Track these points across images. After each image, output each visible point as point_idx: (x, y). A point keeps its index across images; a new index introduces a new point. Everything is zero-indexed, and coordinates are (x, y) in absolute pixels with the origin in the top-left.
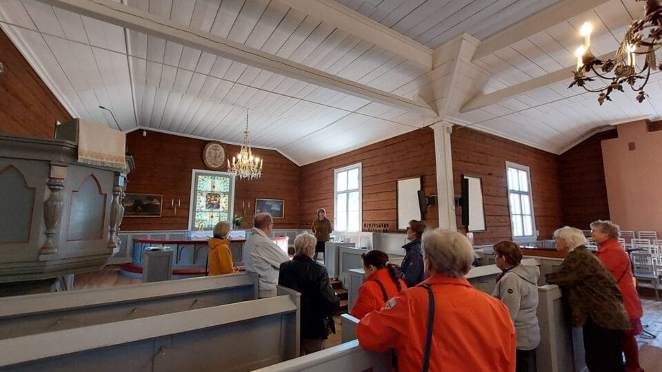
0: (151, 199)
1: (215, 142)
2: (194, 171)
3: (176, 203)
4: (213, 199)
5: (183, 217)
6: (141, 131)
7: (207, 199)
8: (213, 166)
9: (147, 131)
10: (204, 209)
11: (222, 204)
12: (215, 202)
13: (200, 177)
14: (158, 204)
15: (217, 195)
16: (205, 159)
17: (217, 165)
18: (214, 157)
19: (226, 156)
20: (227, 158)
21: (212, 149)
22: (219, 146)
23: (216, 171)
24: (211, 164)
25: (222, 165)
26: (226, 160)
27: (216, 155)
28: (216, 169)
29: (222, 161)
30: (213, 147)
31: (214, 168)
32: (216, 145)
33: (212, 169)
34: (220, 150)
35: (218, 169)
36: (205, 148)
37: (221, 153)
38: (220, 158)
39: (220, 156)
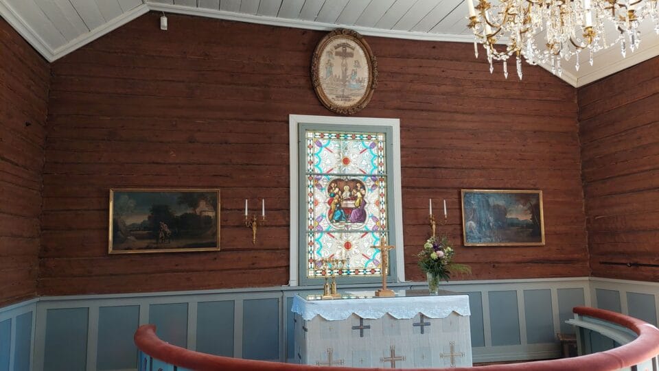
0: (191, 200)
1: (339, 32)
2: (294, 119)
3: (255, 210)
4: (346, 194)
5: (274, 250)
6: (154, 16)
7: (333, 196)
8: (340, 103)
9: (167, 14)
10: (325, 224)
11: (372, 209)
12: (351, 204)
13: (310, 135)
14: (211, 214)
15: (356, 184)
16: (319, 85)
17: (349, 100)
18: (341, 78)
19: (373, 73)
20: (373, 76)
21: (334, 53)
22: (353, 44)
23: (348, 115)
24: (334, 97)
25: (363, 98)
26: (373, 83)
27: (346, 70)
28: (350, 110)
29: (363, 86)
30: (336, 48)
31: (344, 109)
32: (344, 41)
33: (338, 110)
34: (355, 56)
35: (353, 109)
36: (317, 53)
37: (359, 63)
38: (357, 78)
39: (356, 73)
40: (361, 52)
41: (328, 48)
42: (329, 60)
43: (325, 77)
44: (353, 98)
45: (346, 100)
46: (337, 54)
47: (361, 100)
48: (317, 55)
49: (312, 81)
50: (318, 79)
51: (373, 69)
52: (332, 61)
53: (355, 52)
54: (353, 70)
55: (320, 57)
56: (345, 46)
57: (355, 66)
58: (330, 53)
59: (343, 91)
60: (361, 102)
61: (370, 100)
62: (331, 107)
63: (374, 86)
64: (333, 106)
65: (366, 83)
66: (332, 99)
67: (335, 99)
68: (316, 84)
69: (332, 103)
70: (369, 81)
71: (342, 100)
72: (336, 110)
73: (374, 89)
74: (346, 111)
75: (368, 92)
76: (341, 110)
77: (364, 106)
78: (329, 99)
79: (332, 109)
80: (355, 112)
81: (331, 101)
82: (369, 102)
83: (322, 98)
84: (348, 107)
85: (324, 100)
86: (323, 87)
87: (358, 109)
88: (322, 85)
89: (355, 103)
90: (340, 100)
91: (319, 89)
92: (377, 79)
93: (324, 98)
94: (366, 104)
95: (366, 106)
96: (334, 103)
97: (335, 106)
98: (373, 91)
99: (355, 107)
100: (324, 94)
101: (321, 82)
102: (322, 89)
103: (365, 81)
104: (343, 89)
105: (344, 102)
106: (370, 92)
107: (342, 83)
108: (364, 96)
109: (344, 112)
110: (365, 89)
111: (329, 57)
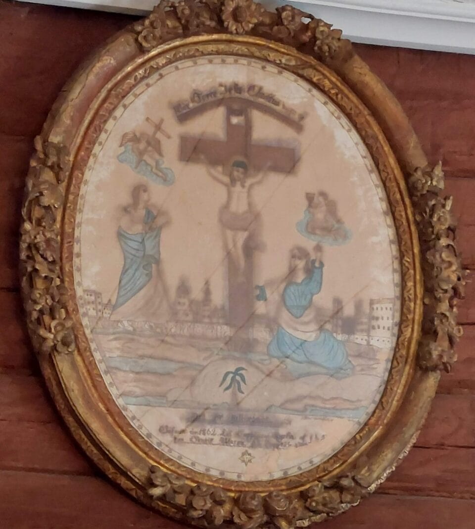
16: (74, 340)
21: (171, 148)
22: (292, 91)
31: (241, 495)
32: (234, 73)
35: (304, 496)
40: (348, 143)
41: (133, 115)
42: (138, 190)
46: (194, 150)
50: (62, 301)
51: (428, 244)
54: (299, 253)
56: (239, 101)
57: (311, 228)
60: (357, 454)
61: (414, 441)
62: (153, 485)
63: (435, 354)
64: (165, 475)
65: (388, 334)
66: (164, 430)
67: (183, 431)
68: (52, 336)
69: (162, 456)
70: (402, 323)
71: (226, 441)
72: (190, 506)
73: (434, 368)
74: (253, 511)
75: (399, 390)
76: (219, 503)
77: (375, 475)
78: (143, 432)
79: (163, 498)
80: (317, 518)
81: (154, 442)
82: (407, 449)
83: (95, 426)
84: (272, 482)
85: (103, 437)
86: (97, 356)
87: (335, 494)
88: (93, 346)
89: (317, 461)
90: (217, 439)
91: (74, 365)
92: (455, 310)
93: (108, 428)
94: (390, 465)
95: (388, 479)
96: (174, 456)
97: (179, 477)
98: (432, 382)
99: (318, 487)
100: (106, 398)
101: (85, 321)
102: (91, 367)
103: (377, 319)
104: (236, 372)
105: (239, 450)
106: (412, 388)
107: (226, 331)
108: (374, 412)
109: (244, 517)
110: (381, 368)
111: (136, 168)
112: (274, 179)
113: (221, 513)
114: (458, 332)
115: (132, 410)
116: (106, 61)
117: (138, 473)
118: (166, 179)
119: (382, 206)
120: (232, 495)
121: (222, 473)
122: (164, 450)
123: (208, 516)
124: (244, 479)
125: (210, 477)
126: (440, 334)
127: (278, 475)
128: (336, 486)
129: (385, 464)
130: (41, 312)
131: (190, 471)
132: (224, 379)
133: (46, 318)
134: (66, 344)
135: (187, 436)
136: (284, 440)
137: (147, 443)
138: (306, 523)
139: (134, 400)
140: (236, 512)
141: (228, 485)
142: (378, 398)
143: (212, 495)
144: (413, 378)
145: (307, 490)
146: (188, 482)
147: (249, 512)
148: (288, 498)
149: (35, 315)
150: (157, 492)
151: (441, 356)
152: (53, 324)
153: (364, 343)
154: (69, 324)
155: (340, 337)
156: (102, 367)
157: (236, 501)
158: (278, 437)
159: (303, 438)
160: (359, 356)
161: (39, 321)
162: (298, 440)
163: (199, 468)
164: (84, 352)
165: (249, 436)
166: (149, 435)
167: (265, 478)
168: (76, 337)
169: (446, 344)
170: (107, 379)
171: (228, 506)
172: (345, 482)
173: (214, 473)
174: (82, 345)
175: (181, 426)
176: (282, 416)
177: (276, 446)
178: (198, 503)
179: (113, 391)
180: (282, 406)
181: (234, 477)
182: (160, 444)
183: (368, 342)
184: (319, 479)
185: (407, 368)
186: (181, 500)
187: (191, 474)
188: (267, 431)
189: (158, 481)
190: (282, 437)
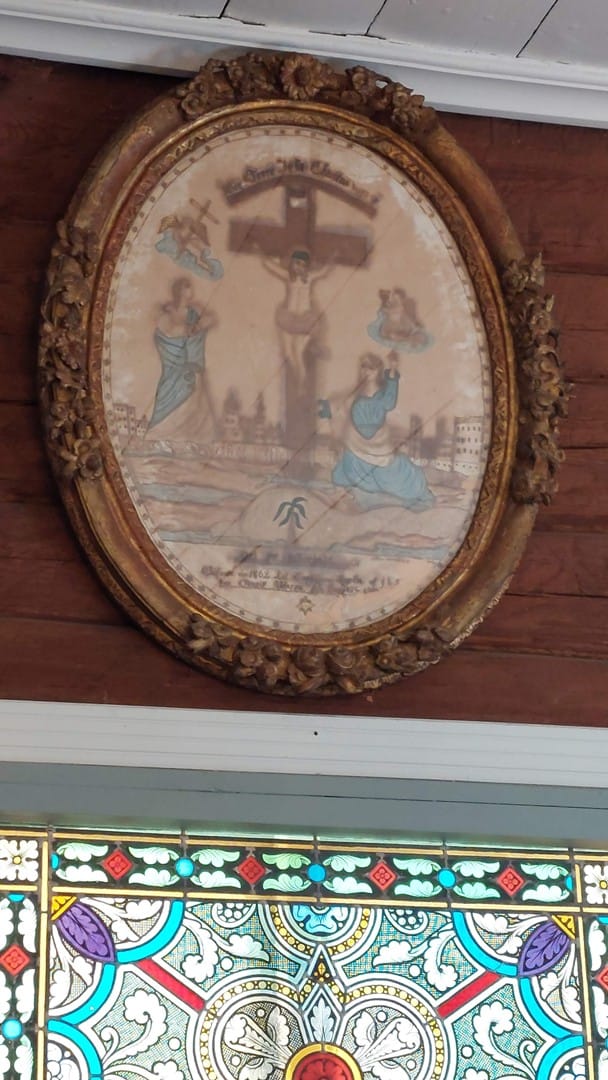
1: (261, 80)
8: (266, 604)
16: (101, 463)
17: (343, 587)
18: (274, 414)
19: (524, 381)
20: (525, 407)
21: (219, 235)
22: (364, 169)
23: (333, 699)
24: (221, 557)
25: (448, 571)
26: (524, 456)
27: (313, 356)
28: (345, 664)
29: (451, 482)
30: (235, 194)
31: (298, 650)
32: (295, 146)
33: (251, 661)
34: (379, 262)
35: (373, 652)
36: (82, 223)
37: (410, 308)
38: (400, 417)
39: (387, 381)
40: (429, 231)
41: (174, 196)
42: (180, 285)
43: (145, 410)
44: (368, 566)
45: (315, 585)
46: (246, 238)
47: (433, 588)
48: (88, 237)
49: (39, 432)
50: (88, 417)
51: (524, 351)
52: (203, 289)
53: (379, 229)
54: (371, 361)
55: (110, 256)
56: (300, 179)
57: (384, 332)
58: (186, 231)
59: (293, 514)
60: (438, 601)
61: (506, 587)
62: (195, 638)
63: (532, 483)
64: (208, 625)
65: (476, 459)
66: (207, 571)
67: (229, 573)
68: (75, 458)
69: (205, 602)
70: (493, 446)
71: (281, 586)
72: (238, 662)
73: (531, 501)
74: (312, 669)
75: (488, 527)
76: (272, 659)
77: (459, 628)
78: (183, 574)
79: (205, 652)
80: (389, 678)
81: (195, 586)
82: (497, 598)
83: (126, 566)
84: (335, 635)
85: (135, 578)
86: (129, 483)
87: (410, 650)
88: (124, 470)
89: (390, 610)
90: (270, 583)
91: (101, 492)
92: (556, 430)
93: (141, 568)
94: (477, 615)
95: (475, 632)
96: (219, 602)
97: (225, 627)
98: (527, 517)
99: (390, 641)
100: (139, 533)
101: (115, 441)
102: (121, 494)
103: (463, 440)
104: (294, 503)
105: (296, 597)
106: (503, 524)
107: (282, 453)
108: (458, 552)
109: (301, 676)
110: (467, 500)
111: (178, 258)
112: (342, 273)
113: (275, 671)
114: (559, 457)
115: (169, 548)
116: (144, 131)
117: (176, 622)
118: (213, 272)
119: (470, 306)
120: (289, 649)
121: (276, 623)
122: (208, 596)
123: (259, 674)
124: (302, 630)
125: (261, 628)
126: (539, 458)
127: (343, 626)
128: (412, 640)
129: (471, 614)
130: (63, 429)
131: (238, 621)
132: (280, 511)
133: (69, 437)
134: (92, 468)
135: (235, 579)
136: (351, 585)
137: (188, 588)
138: (376, 684)
139: (172, 535)
140: (292, 669)
141: (282, 637)
142: (463, 535)
143: (264, 649)
144: (505, 512)
145: (378, 644)
146: (235, 634)
147: (308, 671)
148: (355, 654)
149: (55, 433)
150: (198, 645)
151: (538, 486)
152: (77, 445)
153: (447, 469)
154: (96, 444)
155: (418, 462)
156: (134, 496)
157: (292, 657)
158: (343, 581)
159: (373, 582)
160: (441, 484)
161: (60, 441)
162: (367, 585)
163: (249, 618)
164: (114, 477)
165: (309, 579)
166: (190, 578)
167: (328, 629)
168: (104, 460)
169: (545, 471)
170: (140, 510)
171: (282, 663)
172: (423, 636)
173: (266, 623)
174: (112, 470)
175: (228, 566)
176: (349, 556)
177: (342, 592)
178: (247, 659)
179: (148, 525)
180: (349, 544)
181: (290, 628)
182: (202, 588)
183: (452, 468)
184: (392, 632)
185: (499, 500)
186: (227, 655)
187: (240, 624)
188: (330, 574)
189: (200, 633)
190: (349, 581)
